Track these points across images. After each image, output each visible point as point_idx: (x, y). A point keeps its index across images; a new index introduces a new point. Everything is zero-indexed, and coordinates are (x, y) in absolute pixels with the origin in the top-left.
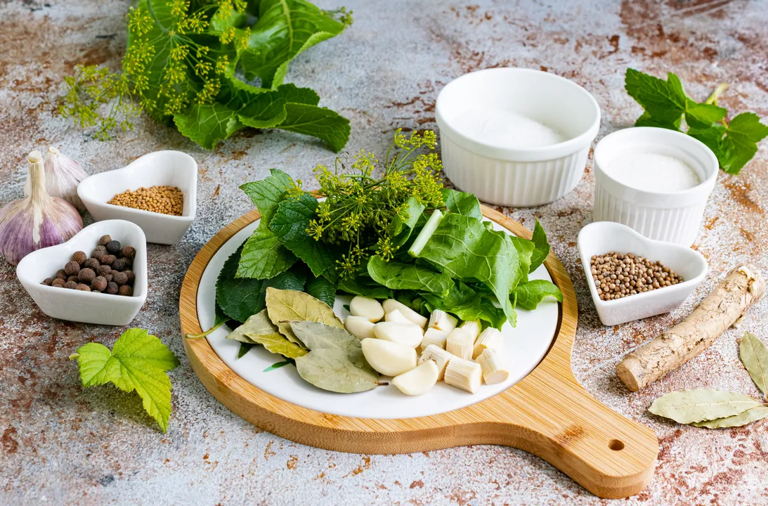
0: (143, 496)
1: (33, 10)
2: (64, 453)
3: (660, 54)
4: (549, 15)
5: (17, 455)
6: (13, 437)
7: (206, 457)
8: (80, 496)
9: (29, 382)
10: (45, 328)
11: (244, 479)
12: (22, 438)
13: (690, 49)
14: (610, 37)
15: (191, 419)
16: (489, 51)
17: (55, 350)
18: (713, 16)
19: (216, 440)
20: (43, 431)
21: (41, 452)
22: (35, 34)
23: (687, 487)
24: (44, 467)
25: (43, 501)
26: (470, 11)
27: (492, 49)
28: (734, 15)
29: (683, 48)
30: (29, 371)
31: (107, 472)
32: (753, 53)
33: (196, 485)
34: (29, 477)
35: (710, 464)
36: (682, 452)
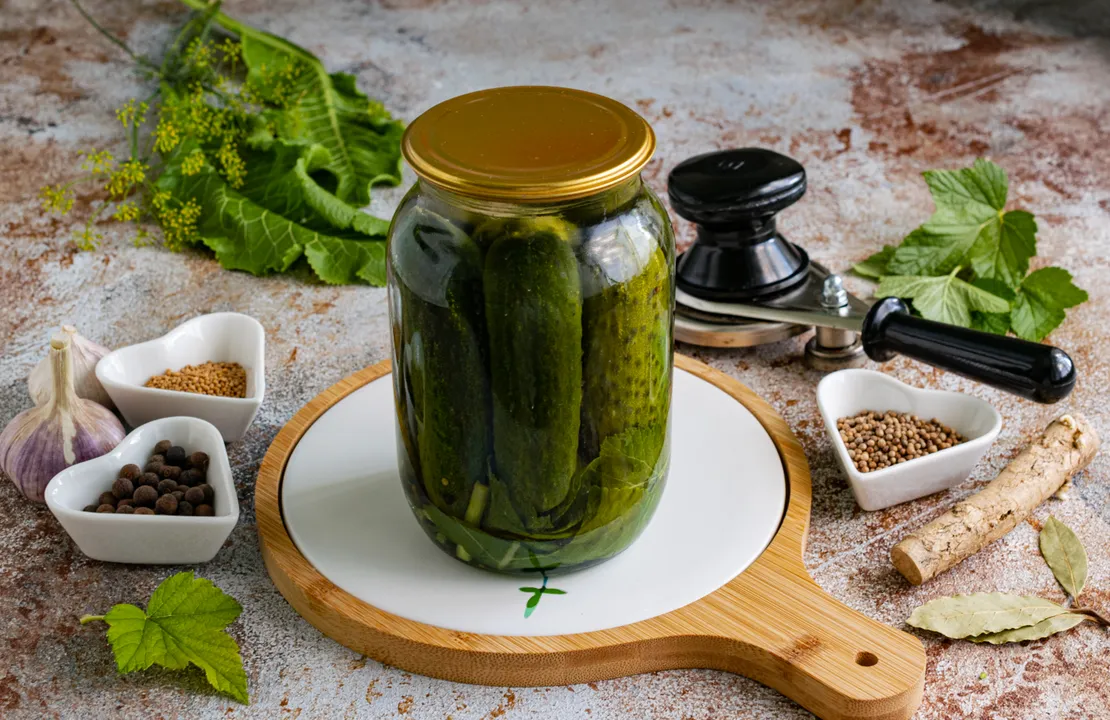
1: (31, 132)
2: (85, 706)
3: (909, 151)
4: (752, 107)
5: (20, 712)
6: (12, 688)
7: (284, 703)
9: (34, 614)
10: (56, 543)
12: (26, 689)
13: (951, 143)
14: (839, 131)
15: (263, 654)
16: (669, 157)
17: (70, 571)
18: (982, 99)
19: (298, 679)
20: (54, 679)
21: (53, 706)
22: (36, 162)
23: (961, 713)
26: (642, 106)
27: (674, 154)
28: (1012, 96)
29: (940, 141)
30: (33, 600)
32: (1039, 146)
35: (993, 681)
36: (952, 668)
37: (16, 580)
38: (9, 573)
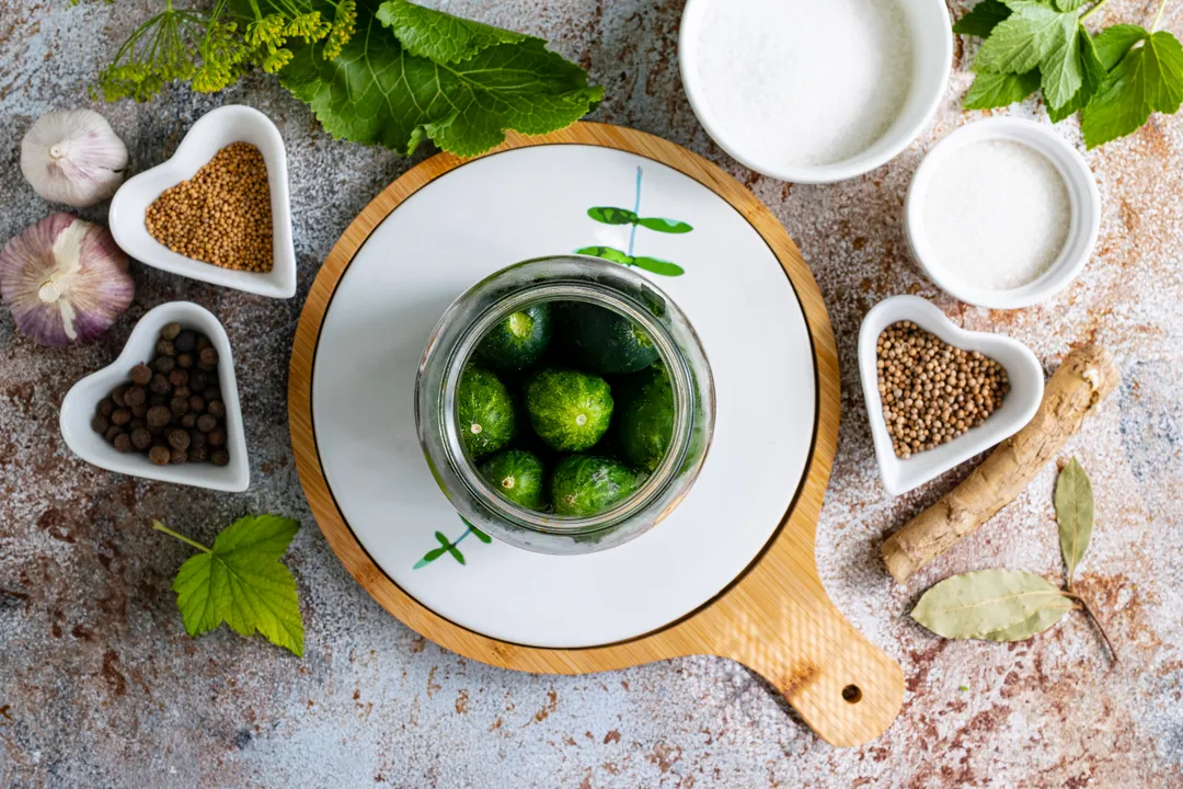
0: (289, 764)
2: (184, 696)
5: (128, 699)
6: (115, 667)
7: (356, 696)
8: (215, 766)
9: (115, 566)
11: (406, 733)
12: (128, 670)
15: (332, 628)
17: (136, 501)
19: (366, 666)
20: (150, 657)
21: (156, 694)
23: (937, 737)
24: (164, 719)
25: (173, 775)
30: (110, 544)
31: (240, 725)
33: (349, 744)
34: (149, 735)
35: (973, 697)
36: (941, 678)
37: (87, 513)
38: (77, 502)
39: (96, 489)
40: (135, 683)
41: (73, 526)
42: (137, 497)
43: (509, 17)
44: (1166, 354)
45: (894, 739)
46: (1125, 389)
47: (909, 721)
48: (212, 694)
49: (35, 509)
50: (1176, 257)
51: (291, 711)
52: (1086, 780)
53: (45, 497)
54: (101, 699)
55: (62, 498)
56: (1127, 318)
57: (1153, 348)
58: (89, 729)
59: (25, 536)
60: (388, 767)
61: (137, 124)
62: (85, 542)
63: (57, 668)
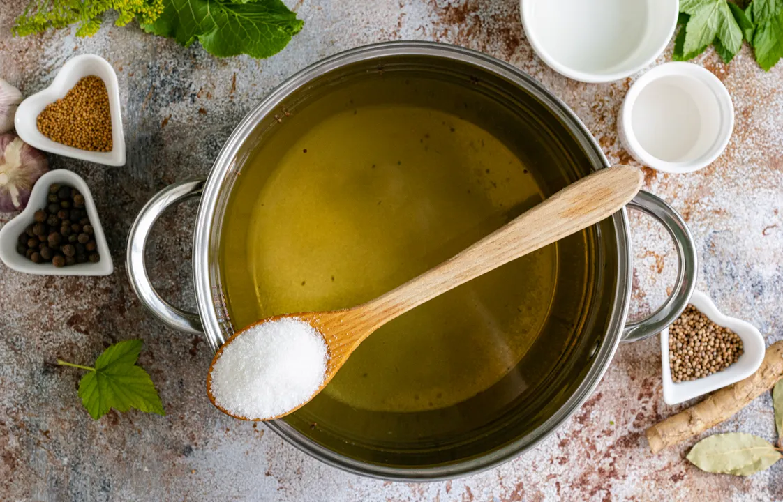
0: (215, 466)
2: (153, 424)
5: (120, 427)
7: (255, 426)
8: (171, 466)
11: (284, 447)
21: (136, 424)
23: (596, 450)
24: (141, 439)
25: (146, 471)
31: (186, 443)
33: (250, 454)
34: (132, 448)
35: (617, 427)
36: (599, 416)
37: (96, 317)
38: (90, 310)
39: (102, 303)
40: (124, 418)
41: (88, 325)
42: (126, 308)
43: (347, 28)
44: (731, 227)
45: (571, 452)
46: (706, 247)
47: (580, 442)
48: (170, 424)
49: (66, 315)
50: (736, 170)
51: (216, 434)
52: (683, 476)
53: (72, 308)
54: (104, 427)
55: (81, 308)
56: (707, 206)
57: (723, 223)
58: (96, 445)
59: (60, 331)
60: (273, 467)
61: (127, 88)
62: (95, 334)
63: (77, 409)
